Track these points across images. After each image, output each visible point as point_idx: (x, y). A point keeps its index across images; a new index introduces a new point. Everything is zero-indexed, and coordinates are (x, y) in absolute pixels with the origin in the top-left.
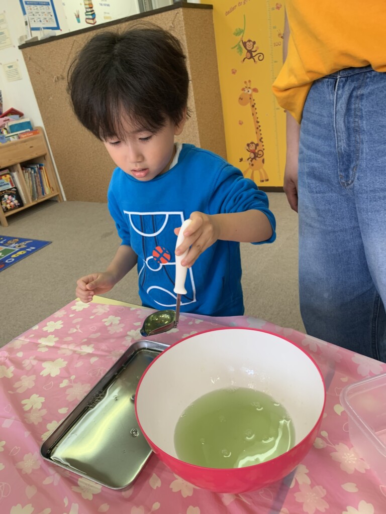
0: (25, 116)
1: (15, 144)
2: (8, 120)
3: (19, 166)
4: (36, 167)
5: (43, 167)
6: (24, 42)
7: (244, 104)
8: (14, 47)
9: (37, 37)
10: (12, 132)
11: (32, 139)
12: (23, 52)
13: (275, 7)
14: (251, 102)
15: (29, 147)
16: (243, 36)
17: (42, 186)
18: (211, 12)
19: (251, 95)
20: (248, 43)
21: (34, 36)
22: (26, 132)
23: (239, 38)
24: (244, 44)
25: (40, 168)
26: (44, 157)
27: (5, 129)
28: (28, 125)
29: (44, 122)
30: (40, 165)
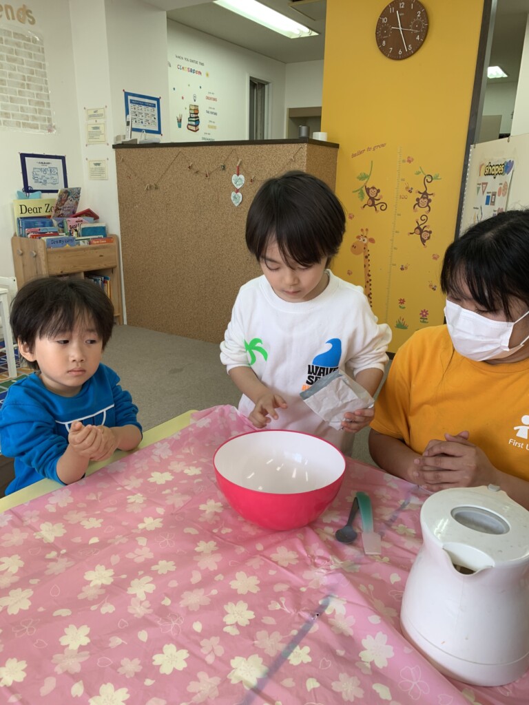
0: (100, 220)
1: (84, 249)
2: (82, 221)
3: (83, 275)
4: (100, 280)
5: (108, 281)
6: (120, 142)
7: (357, 253)
8: (108, 144)
9: (136, 140)
10: (83, 236)
11: (104, 247)
12: (116, 152)
13: (406, 160)
14: (364, 252)
15: (98, 255)
16: (367, 182)
18: (337, 152)
19: (366, 245)
20: (372, 190)
21: (133, 138)
22: (99, 238)
23: (362, 183)
24: (368, 190)
25: (104, 282)
26: (112, 269)
27: (76, 230)
28: (103, 230)
29: (121, 231)
30: (106, 278)
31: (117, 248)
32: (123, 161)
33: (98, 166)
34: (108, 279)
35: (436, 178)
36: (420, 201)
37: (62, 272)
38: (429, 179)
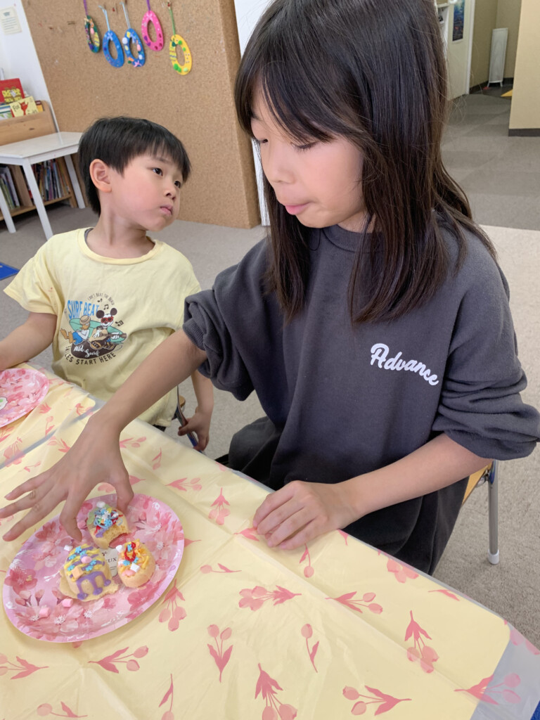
15: (28, 128)
29: (50, 94)
31: (49, 116)
32: (29, 3)
33: (8, 17)
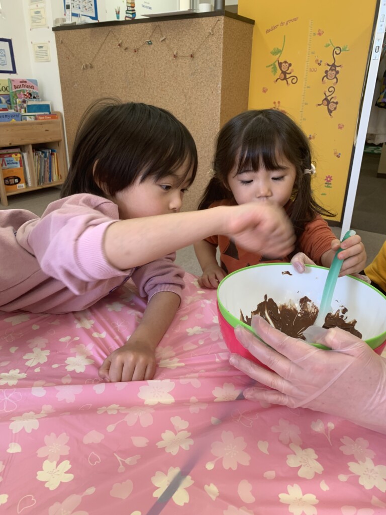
0: (46, 98)
1: (31, 124)
3: (31, 147)
4: (48, 152)
5: (55, 154)
6: (59, 25)
8: (48, 27)
9: (75, 23)
10: (28, 112)
11: (49, 123)
12: (56, 34)
13: (317, 32)
16: (280, 56)
17: (51, 172)
18: (252, 28)
20: (284, 64)
22: (45, 115)
23: (276, 57)
24: (280, 64)
25: (52, 154)
26: (58, 143)
28: (46, 108)
29: (64, 108)
30: (53, 151)
31: (61, 124)
32: (62, 42)
33: (41, 49)
34: (54, 151)
35: (345, 50)
36: (329, 73)
37: (10, 144)
38: (338, 50)
